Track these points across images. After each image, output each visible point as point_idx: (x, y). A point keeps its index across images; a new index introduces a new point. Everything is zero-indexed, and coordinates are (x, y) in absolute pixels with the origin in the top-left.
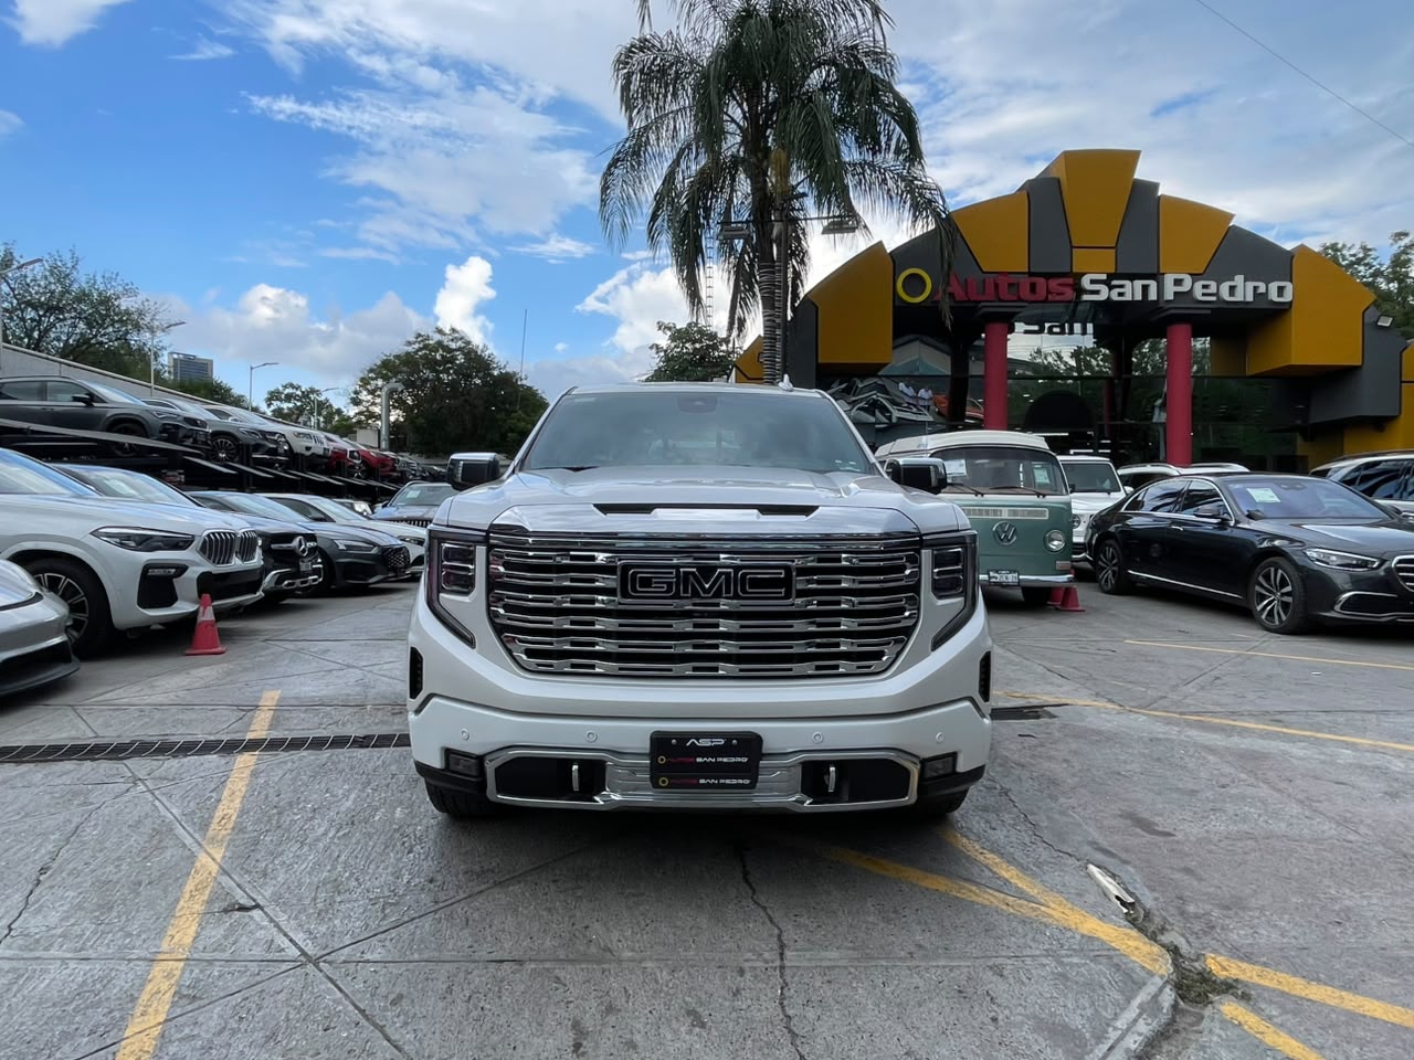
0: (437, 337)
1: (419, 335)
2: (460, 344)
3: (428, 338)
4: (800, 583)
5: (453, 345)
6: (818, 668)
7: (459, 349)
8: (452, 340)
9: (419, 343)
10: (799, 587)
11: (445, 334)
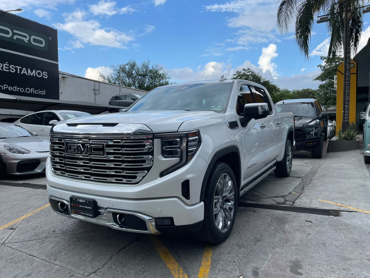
0: (243, 72)
1: (238, 72)
2: (250, 73)
3: (240, 72)
4: (108, 150)
5: (248, 74)
6: (116, 180)
7: (250, 75)
8: (248, 72)
9: (238, 74)
10: (107, 151)
11: (246, 71)
